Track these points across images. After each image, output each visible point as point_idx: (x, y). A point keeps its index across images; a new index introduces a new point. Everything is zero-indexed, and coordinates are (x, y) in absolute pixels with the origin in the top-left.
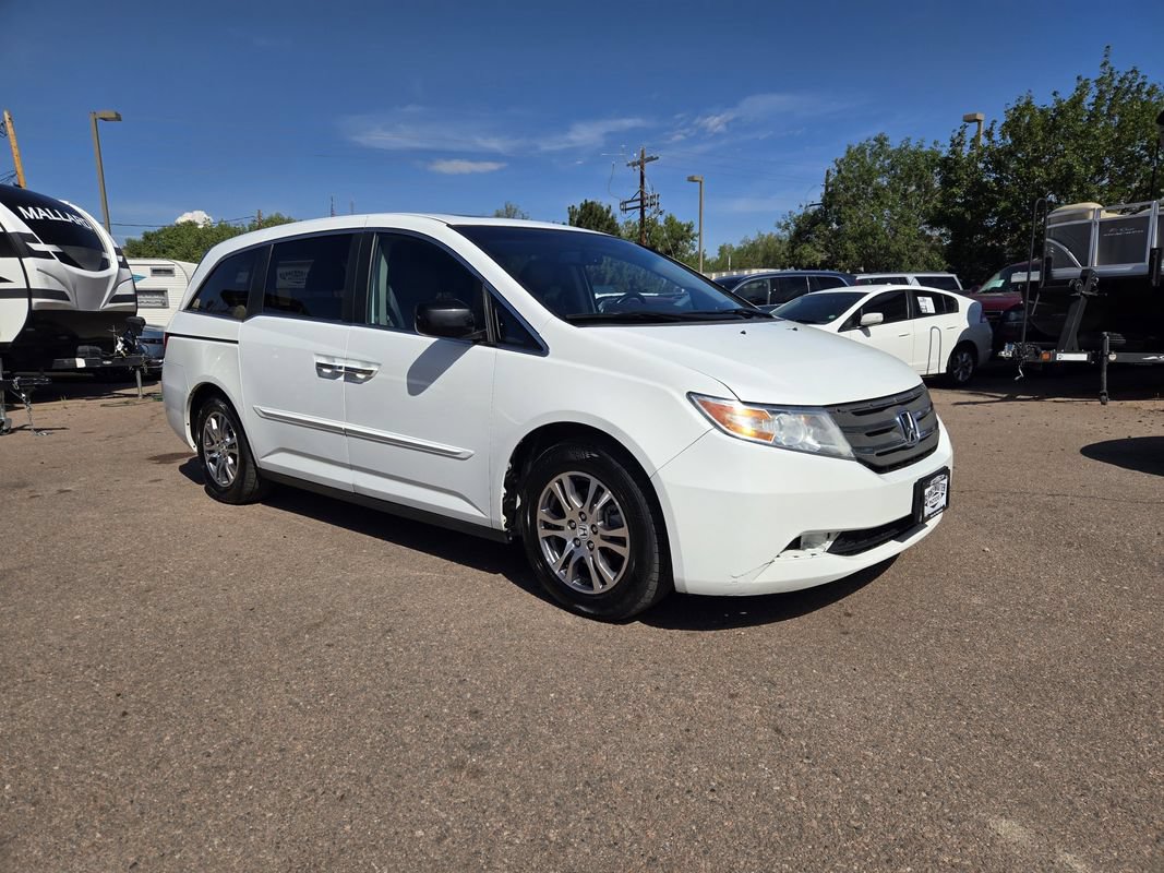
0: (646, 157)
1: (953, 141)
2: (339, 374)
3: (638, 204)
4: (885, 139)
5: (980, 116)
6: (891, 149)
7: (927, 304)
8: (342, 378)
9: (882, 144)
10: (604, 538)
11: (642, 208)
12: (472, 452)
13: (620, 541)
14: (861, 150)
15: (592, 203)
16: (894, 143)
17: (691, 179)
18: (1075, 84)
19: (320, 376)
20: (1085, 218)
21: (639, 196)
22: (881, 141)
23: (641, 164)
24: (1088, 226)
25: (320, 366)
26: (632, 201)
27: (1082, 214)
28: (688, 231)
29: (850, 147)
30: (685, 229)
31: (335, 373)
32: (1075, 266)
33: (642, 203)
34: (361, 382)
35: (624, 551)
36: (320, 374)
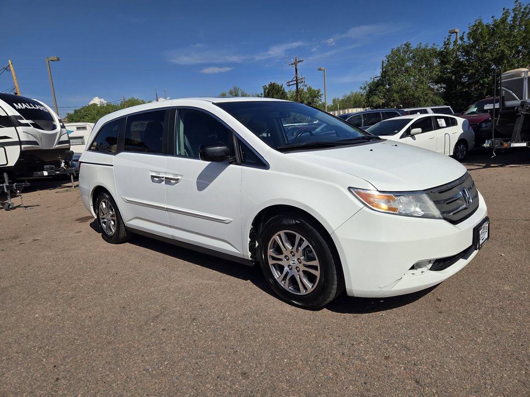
0: (297, 60)
1: (445, 43)
2: (163, 181)
3: (295, 82)
4: (409, 44)
5: (456, 30)
6: (412, 49)
7: (442, 122)
8: (164, 183)
9: (408, 46)
10: (305, 266)
11: (297, 84)
12: (232, 220)
13: (315, 268)
14: (398, 50)
15: (274, 83)
16: (414, 46)
17: (320, 69)
18: (502, 12)
19: (153, 182)
20: (520, 76)
21: (295, 79)
22: (407, 45)
23: (295, 64)
24: (522, 80)
25: (153, 177)
26: (292, 81)
27: (519, 74)
28: (318, 93)
29: (393, 49)
30: (317, 92)
31: (160, 180)
32: (516, 100)
33: (297, 82)
34: (173, 184)
35: (317, 273)
36: (153, 181)
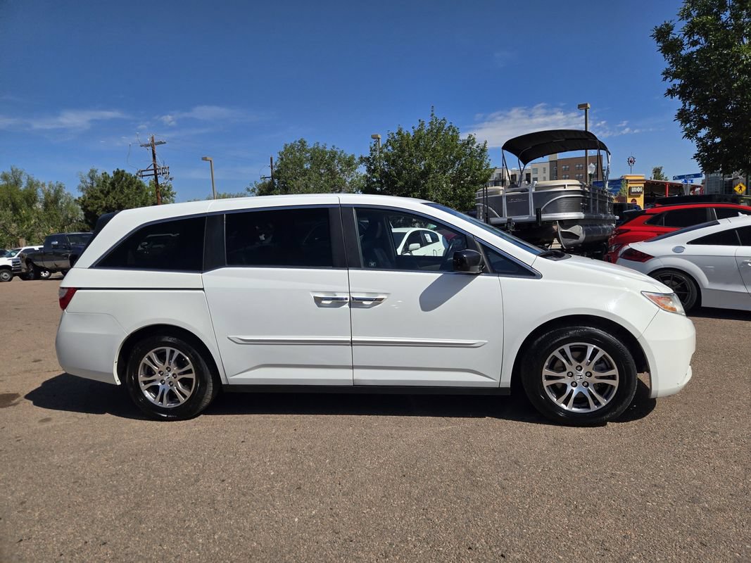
0: (155, 141)
1: (371, 148)
3: (153, 172)
4: (305, 142)
5: (379, 136)
6: (309, 148)
7: (428, 237)
9: (303, 144)
11: (156, 175)
12: (486, 341)
14: (292, 147)
16: (310, 145)
17: (205, 159)
19: (319, 306)
20: (498, 194)
21: (152, 167)
22: (303, 143)
23: (152, 145)
24: (501, 197)
25: (318, 299)
26: (147, 170)
27: (497, 192)
28: (168, 190)
29: (286, 145)
30: (166, 189)
31: (338, 302)
32: (497, 217)
33: (155, 171)
34: (369, 306)
36: (319, 304)
